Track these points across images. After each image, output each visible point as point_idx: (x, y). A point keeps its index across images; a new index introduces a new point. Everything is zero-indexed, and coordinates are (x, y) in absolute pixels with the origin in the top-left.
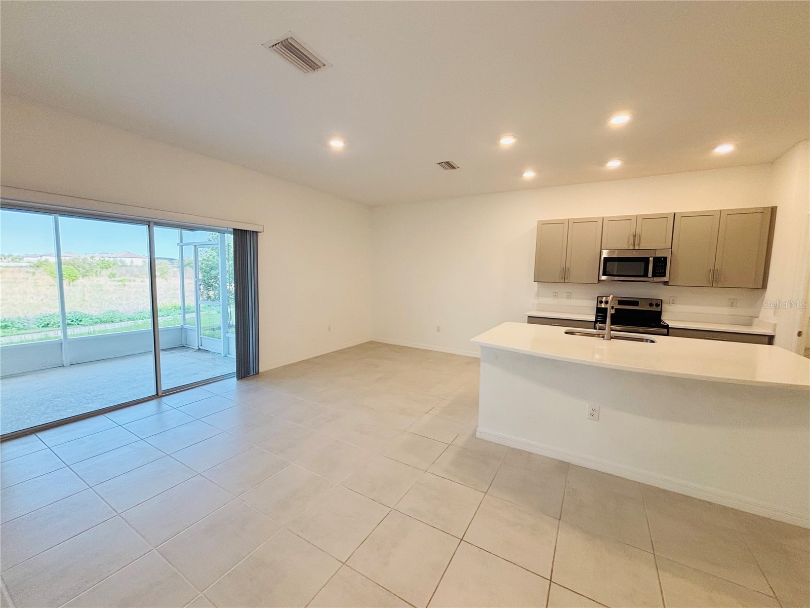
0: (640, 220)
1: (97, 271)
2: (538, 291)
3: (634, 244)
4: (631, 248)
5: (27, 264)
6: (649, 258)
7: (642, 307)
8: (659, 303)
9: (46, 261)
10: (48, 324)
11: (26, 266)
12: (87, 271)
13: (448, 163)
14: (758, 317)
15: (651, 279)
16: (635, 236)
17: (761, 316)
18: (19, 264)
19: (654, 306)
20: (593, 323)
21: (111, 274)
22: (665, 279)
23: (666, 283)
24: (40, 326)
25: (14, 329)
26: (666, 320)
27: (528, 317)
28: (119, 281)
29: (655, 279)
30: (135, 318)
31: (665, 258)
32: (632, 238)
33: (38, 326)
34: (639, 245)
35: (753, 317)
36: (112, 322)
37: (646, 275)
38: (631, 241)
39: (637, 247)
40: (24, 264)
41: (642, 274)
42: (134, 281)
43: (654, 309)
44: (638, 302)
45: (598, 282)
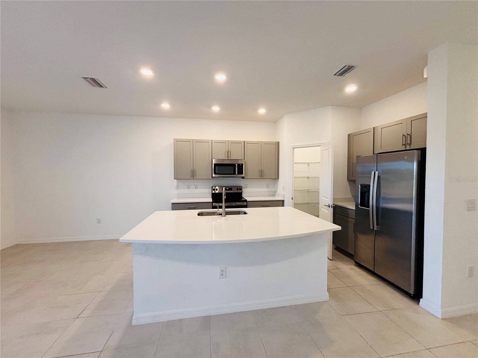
0: (230, 143)
2: (177, 185)
3: (228, 157)
4: (227, 159)
6: (235, 164)
7: (234, 191)
8: (240, 188)
13: (93, 80)
14: (277, 192)
15: (237, 176)
16: (228, 152)
17: (278, 191)
19: (239, 190)
20: (211, 203)
22: (243, 175)
23: (243, 178)
26: (245, 197)
27: (172, 203)
29: (239, 175)
31: (242, 164)
32: (227, 152)
34: (230, 157)
35: (275, 192)
37: (235, 174)
38: (227, 155)
39: (229, 158)
41: (233, 173)
43: (239, 191)
44: (232, 188)
45: (212, 178)
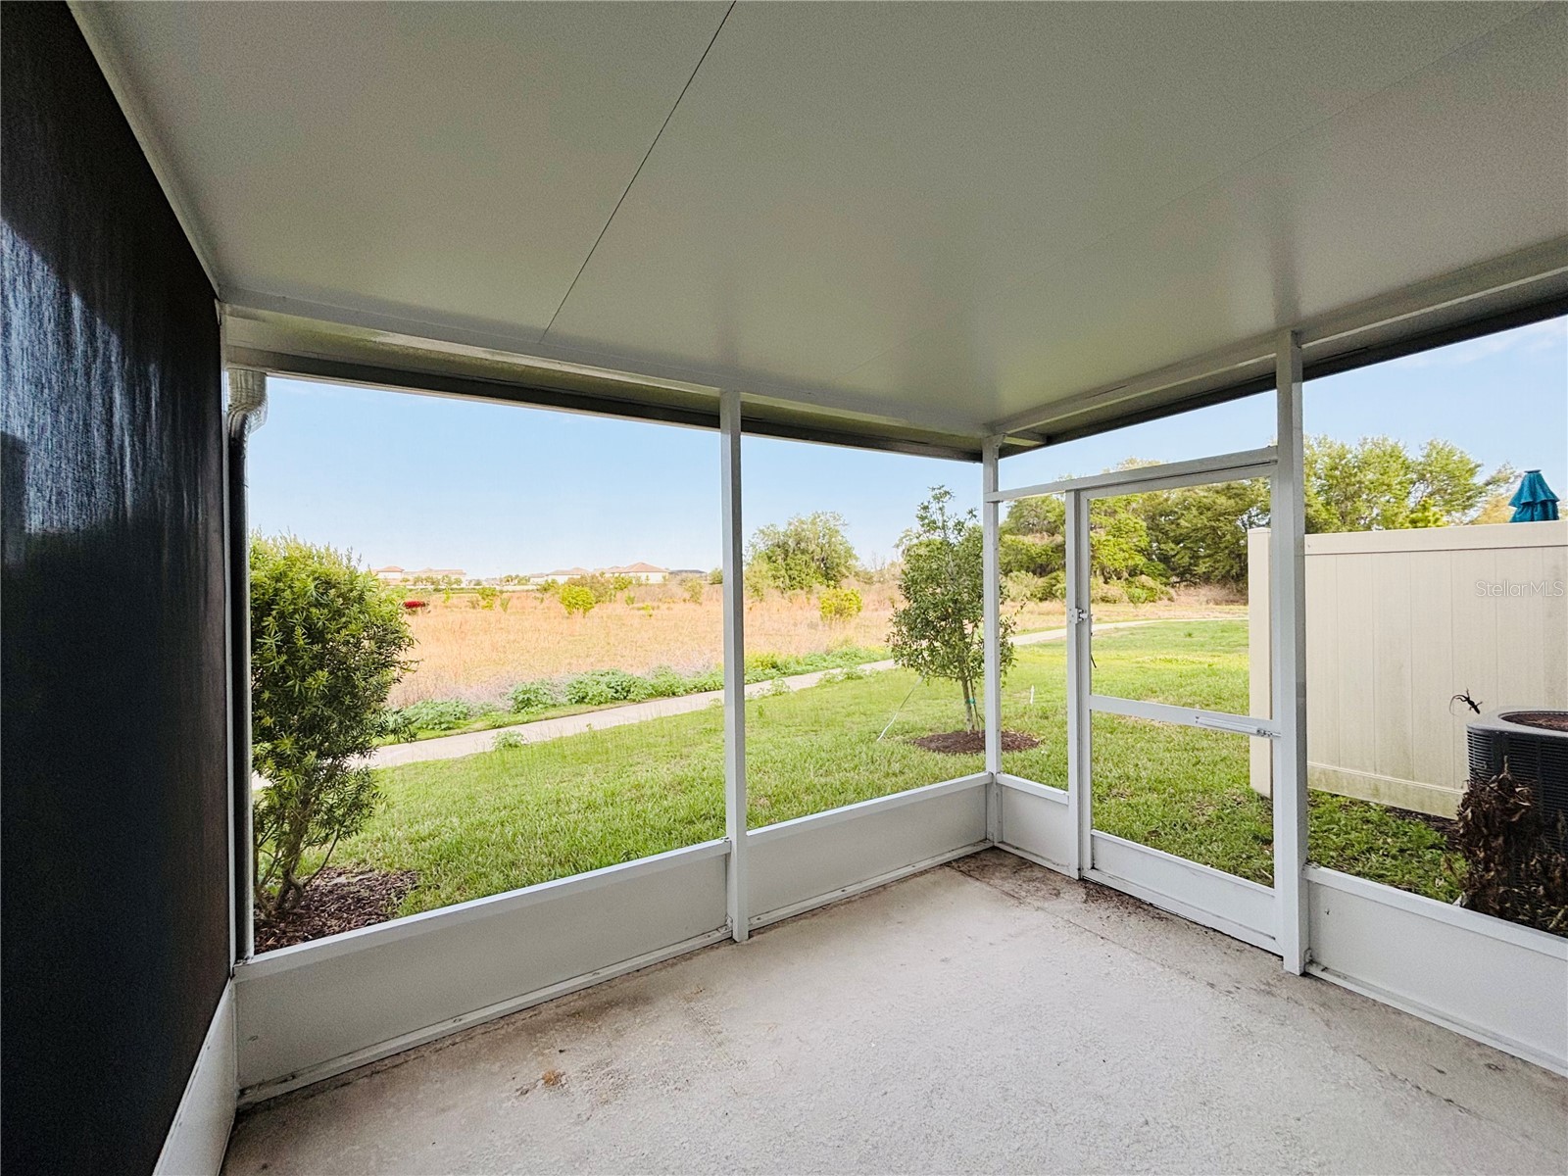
1: (611, 595)
5: (535, 588)
9: (554, 582)
10: (583, 698)
11: (532, 590)
12: (601, 596)
18: (526, 588)
21: (629, 598)
24: (574, 701)
25: (540, 706)
28: (639, 609)
30: (707, 687)
33: (570, 700)
36: (674, 694)
40: (530, 587)
42: (658, 607)
